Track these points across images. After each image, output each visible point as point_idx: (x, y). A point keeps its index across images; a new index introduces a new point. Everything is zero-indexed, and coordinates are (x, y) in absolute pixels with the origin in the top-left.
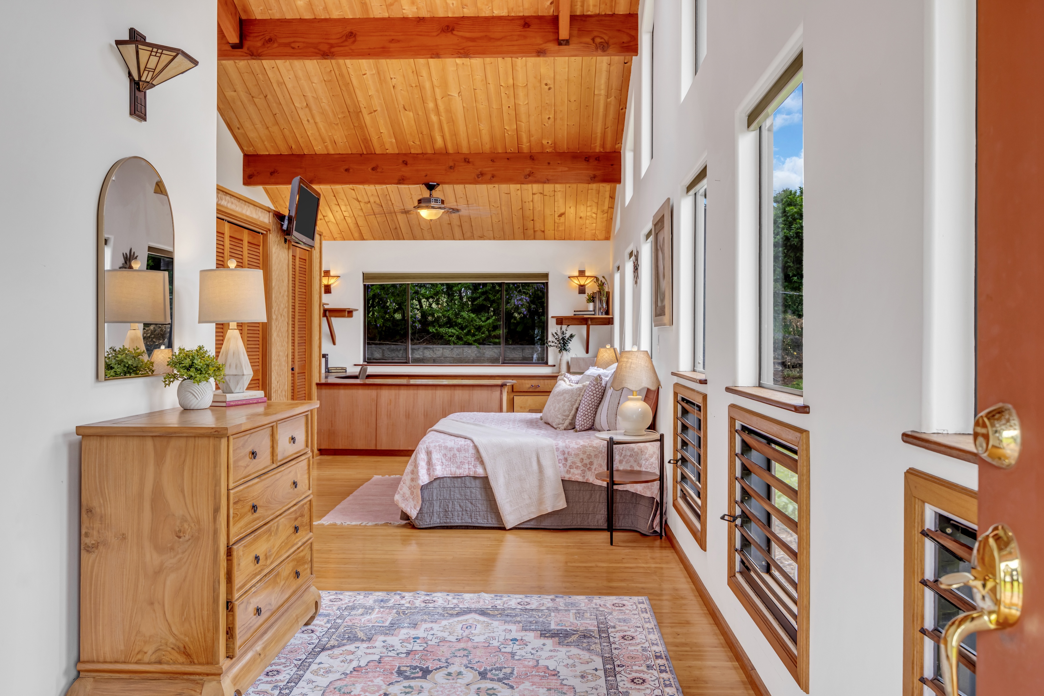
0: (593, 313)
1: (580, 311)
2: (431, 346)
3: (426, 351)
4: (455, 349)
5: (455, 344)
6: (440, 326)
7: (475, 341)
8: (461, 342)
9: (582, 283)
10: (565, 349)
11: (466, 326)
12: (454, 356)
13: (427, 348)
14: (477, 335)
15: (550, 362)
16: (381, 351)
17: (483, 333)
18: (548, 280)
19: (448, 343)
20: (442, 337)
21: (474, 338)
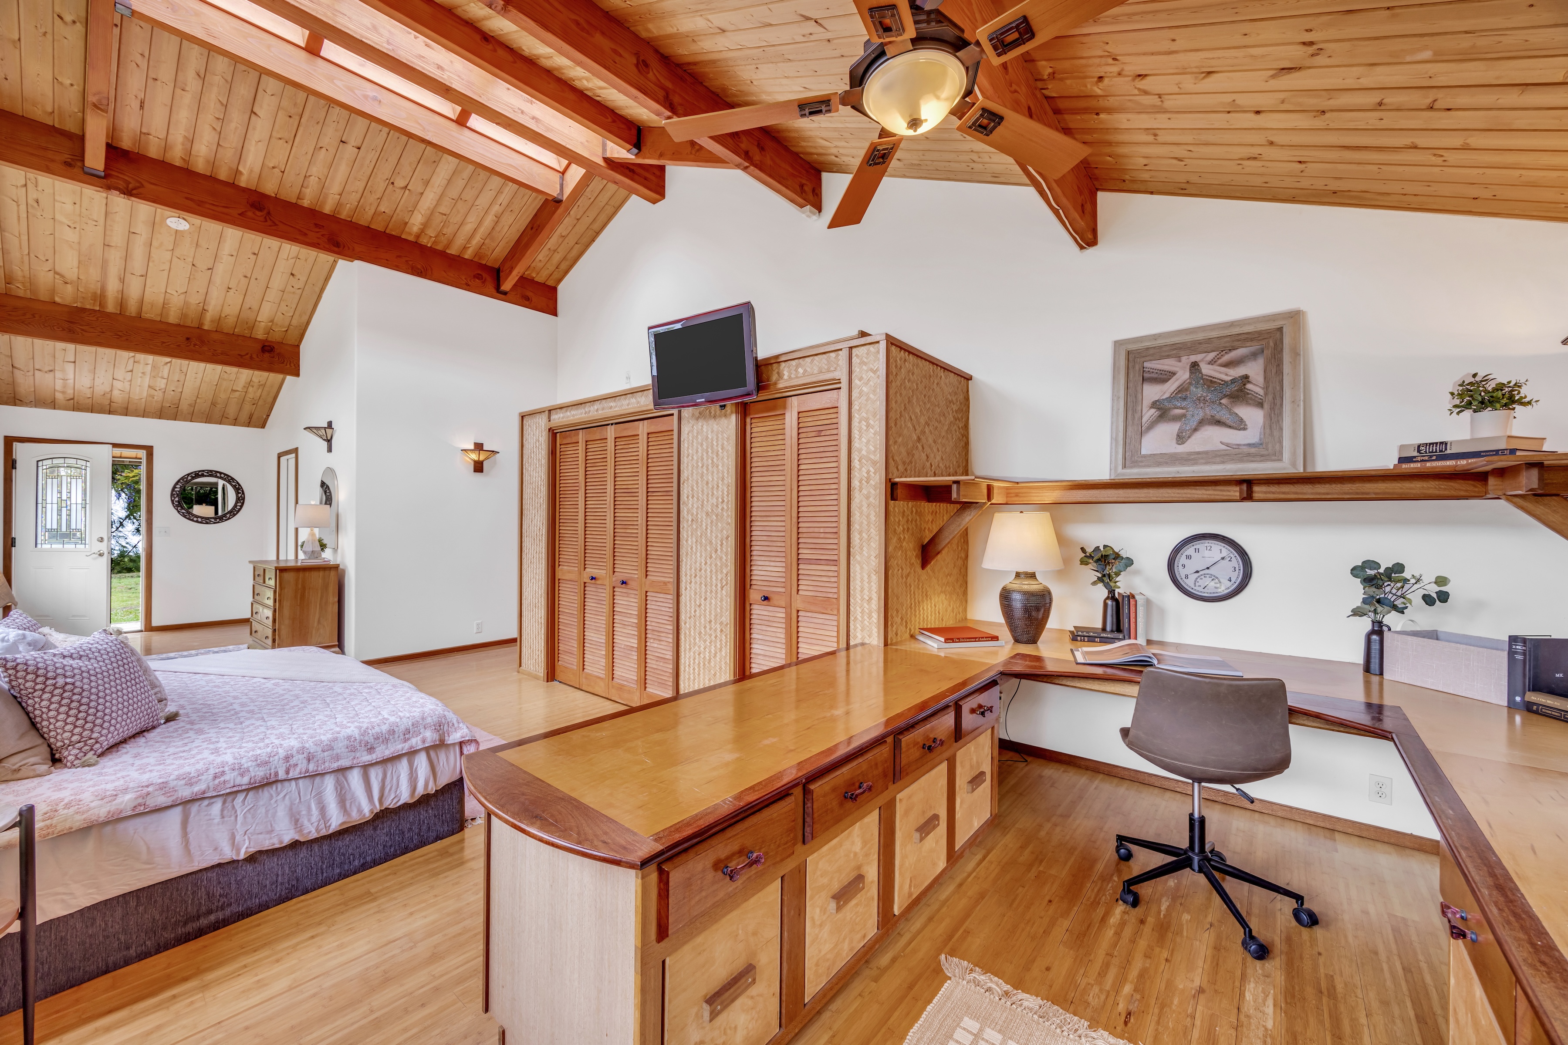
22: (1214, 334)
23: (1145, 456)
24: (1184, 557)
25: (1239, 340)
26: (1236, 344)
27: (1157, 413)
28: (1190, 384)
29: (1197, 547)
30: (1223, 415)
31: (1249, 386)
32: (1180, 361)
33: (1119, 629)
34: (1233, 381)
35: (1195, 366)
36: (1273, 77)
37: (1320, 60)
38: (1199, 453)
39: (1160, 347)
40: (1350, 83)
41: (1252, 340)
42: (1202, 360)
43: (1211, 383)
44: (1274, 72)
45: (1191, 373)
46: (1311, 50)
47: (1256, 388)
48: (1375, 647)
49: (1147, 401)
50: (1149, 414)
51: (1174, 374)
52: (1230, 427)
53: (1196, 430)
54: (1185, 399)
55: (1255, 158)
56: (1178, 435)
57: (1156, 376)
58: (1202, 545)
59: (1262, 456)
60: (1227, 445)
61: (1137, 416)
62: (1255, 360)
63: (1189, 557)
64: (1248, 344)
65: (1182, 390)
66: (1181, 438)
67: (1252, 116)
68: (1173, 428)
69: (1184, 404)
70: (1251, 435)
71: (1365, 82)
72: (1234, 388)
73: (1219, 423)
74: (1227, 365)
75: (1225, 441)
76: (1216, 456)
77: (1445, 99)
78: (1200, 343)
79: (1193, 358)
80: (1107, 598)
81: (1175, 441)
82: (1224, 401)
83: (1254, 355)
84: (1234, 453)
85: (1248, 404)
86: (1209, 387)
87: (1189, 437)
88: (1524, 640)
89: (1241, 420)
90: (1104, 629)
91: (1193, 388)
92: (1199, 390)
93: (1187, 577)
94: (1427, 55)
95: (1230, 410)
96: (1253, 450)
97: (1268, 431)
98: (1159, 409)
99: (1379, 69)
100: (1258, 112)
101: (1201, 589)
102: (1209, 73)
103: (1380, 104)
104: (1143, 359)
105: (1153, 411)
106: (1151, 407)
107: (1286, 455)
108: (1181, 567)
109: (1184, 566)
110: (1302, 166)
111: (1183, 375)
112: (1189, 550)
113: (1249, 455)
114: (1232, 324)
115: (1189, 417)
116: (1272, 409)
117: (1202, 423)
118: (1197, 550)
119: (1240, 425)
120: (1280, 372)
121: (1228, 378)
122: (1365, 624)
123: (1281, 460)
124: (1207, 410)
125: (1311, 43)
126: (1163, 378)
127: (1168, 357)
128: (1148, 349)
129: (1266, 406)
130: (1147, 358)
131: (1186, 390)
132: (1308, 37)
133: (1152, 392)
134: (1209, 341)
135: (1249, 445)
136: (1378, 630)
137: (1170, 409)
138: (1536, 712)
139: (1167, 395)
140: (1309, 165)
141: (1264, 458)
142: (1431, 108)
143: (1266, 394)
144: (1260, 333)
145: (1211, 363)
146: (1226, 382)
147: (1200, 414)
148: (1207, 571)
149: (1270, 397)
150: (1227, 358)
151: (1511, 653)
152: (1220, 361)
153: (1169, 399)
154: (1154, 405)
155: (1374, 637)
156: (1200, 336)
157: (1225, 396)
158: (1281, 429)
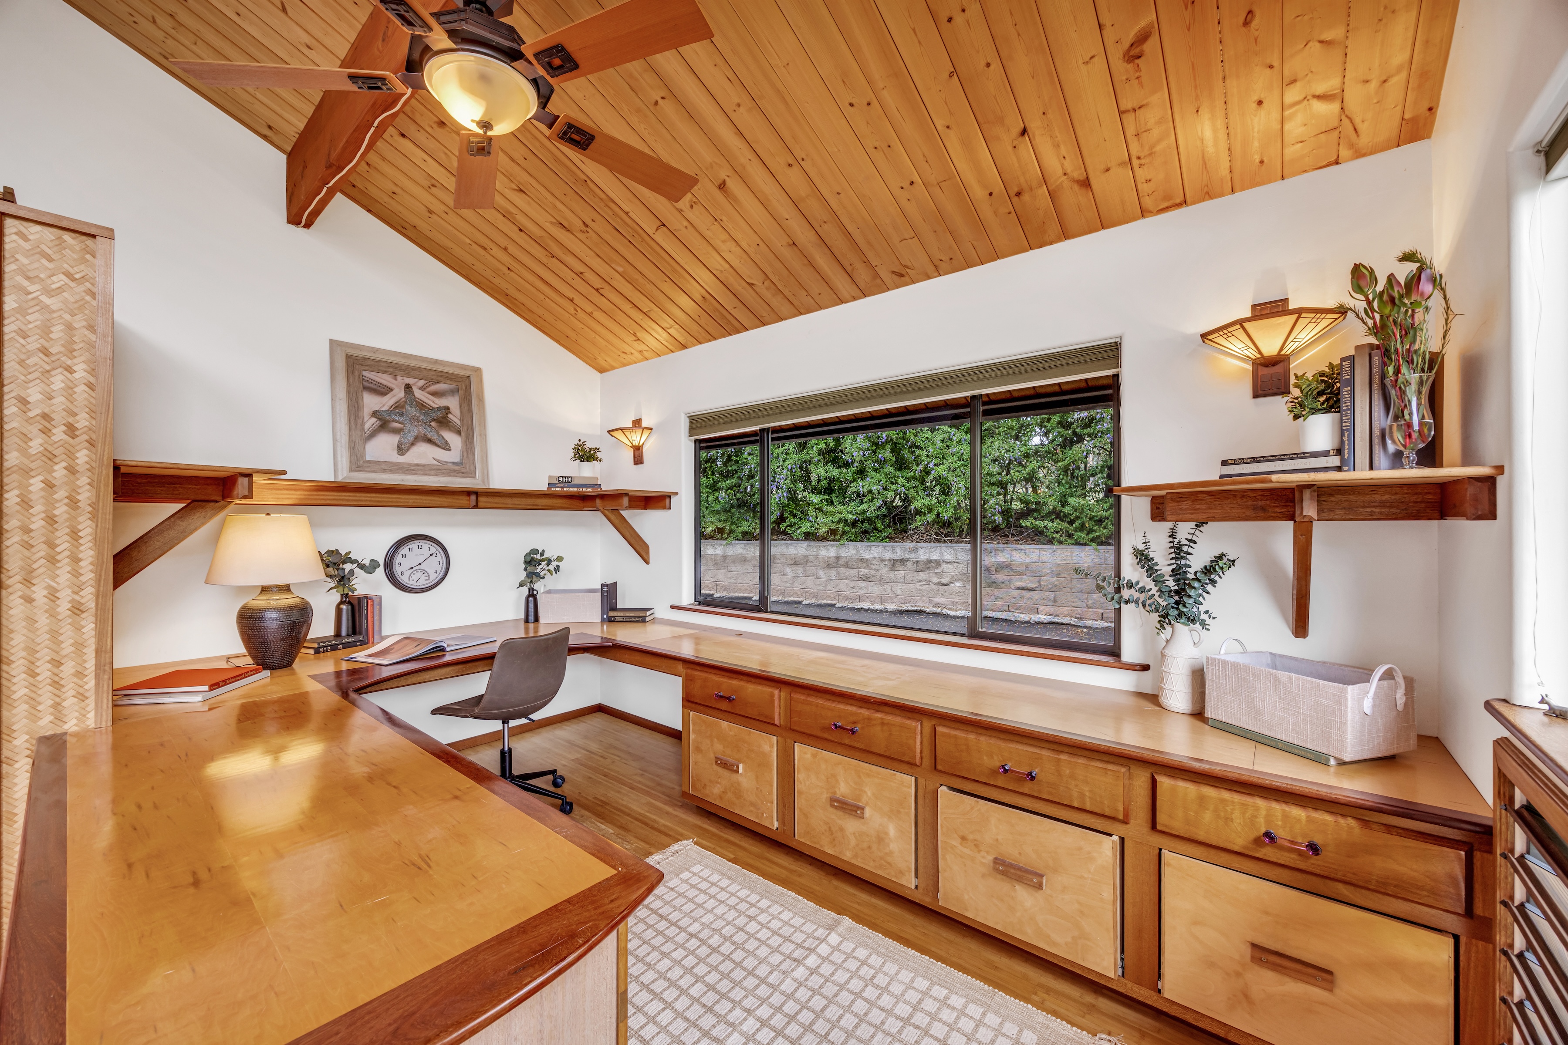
0: (1335, 461)
1: (1254, 460)
2: (1022, 546)
3: (1014, 553)
4: (1059, 552)
5: (1060, 542)
6: (1043, 518)
7: (1093, 540)
8: (1070, 541)
9: (1270, 348)
10: (1181, 614)
11: (1077, 518)
12: (1058, 561)
13: (1016, 549)
14: (1095, 531)
15: (1130, 651)
16: (953, 552)
17: (1105, 528)
18: (1118, 365)
19: (1050, 542)
20: (1041, 533)
21: (1091, 536)
22: (425, 365)
23: (369, 462)
24: (400, 556)
25: (442, 377)
26: (441, 379)
27: (378, 423)
28: (405, 402)
29: (410, 546)
30: (432, 435)
31: (450, 416)
32: (396, 380)
33: (354, 630)
34: (439, 409)
35: (408, 387)
36: (552, 223)
37: (582, 236)
38: (418, 465)
39: (379, 361)
40: (582, 255)
41: (451, 379)
42: (414, 384)
43: (421, 406)
44: (554, 221)
45: (406, 393)
46: (583, 228)
47: (455, 417)
48: (531, 605)
49: (367, 411)
50: (370, 423)
51: (391, 390)
52: (439, 446)
53: (412, 444)
54: (402, 415)
55: (485, 249)
56: (398, 447)
57: (375, 387)
58: (414, 545)
59: (463, 473)
60: (438, 461)
61: (359, 422)
62: (453, 396)
63: (404, 556)
64: (448, 382)
65: (398, 407)
66: (401, 450)
67: (517, 229)
68: (394, 439)
69: (401, 419)
70: (453, 456)
71: (587, 260)
72: (439, 414)
73: (430, 441)
74: (434, 394)
75: (436, 457)
76: (431, 469)
77: (607, 291)
78: (413, 369)
79: (408, 380)
80: (341, 603)
81: (396, 452)
82: (433, 424)
83: (452, 392)
84: (442, 469)
85: (450, 430)
86: (421, 409)
87: (408, 450)
88: (607, 585)
89: (447, 443)
90: (338, 634)
91: (407, 407)
92: (413, 410)
93: (402, 574)
94: (620, 269)
95: (438, 433)
96: (456, 468)
97: (465, 454)
98: (379, 419)
99: (599, 259)
100: (521, 230)
101: (414, 583)
102: (521, 190)
103: (581, 273)
104: (363, 367)
105: (374, 420)
106: (372, 416)
107: (478, 474)
108: (397, 565)
109: (400, 564)
110: (507, 272)
111: (399, 394)
112: (405, 550)
113: (454, 471)
114: (436, 362)
115: (406, 431)
116: (467, 437)
117: (416, 440)
118: (411, 550)
119: (446, 447)
120: (470, 411)
121: (435, 406)
122: (525, 591)
123: (474, 477)
124: (421, 428)
125: (587, 226)
126: (382, 391)
127: (386, 372)
128: (366, 359)
129: (463, 434)
130: (366, 368)
131: (403, 407)
132: (589, 222)
133: (371, 402)
134: (419, 369)
135: (453, 463)
136: (532, 595)
137: (389, 421)
138: (614, 621)
139: (385, 408)
140: (512, 274)
141: (464, 474)
142: (597, 290)
143: (463, 425)
144: (455, 375)
145: (422, 388)
146: (433, 408)
147: (415, 432)
148: (419, 567)
149: (465, 428)
150: (434, 388)
151: (602, 593)
152: (428, 389)
153: (389, 412)
154: (375, 414)
155: (531, 599)
156: (413, 363)
157: (434, 420)
158: (474, 454)
